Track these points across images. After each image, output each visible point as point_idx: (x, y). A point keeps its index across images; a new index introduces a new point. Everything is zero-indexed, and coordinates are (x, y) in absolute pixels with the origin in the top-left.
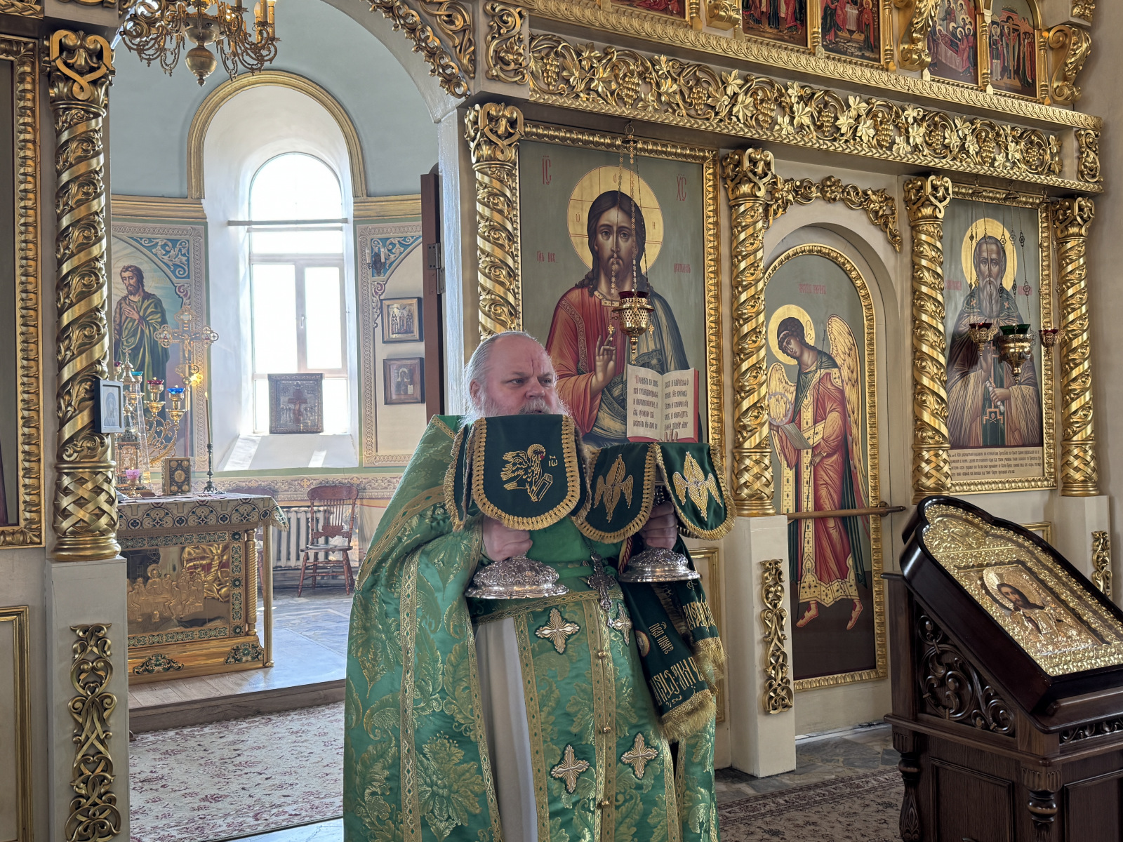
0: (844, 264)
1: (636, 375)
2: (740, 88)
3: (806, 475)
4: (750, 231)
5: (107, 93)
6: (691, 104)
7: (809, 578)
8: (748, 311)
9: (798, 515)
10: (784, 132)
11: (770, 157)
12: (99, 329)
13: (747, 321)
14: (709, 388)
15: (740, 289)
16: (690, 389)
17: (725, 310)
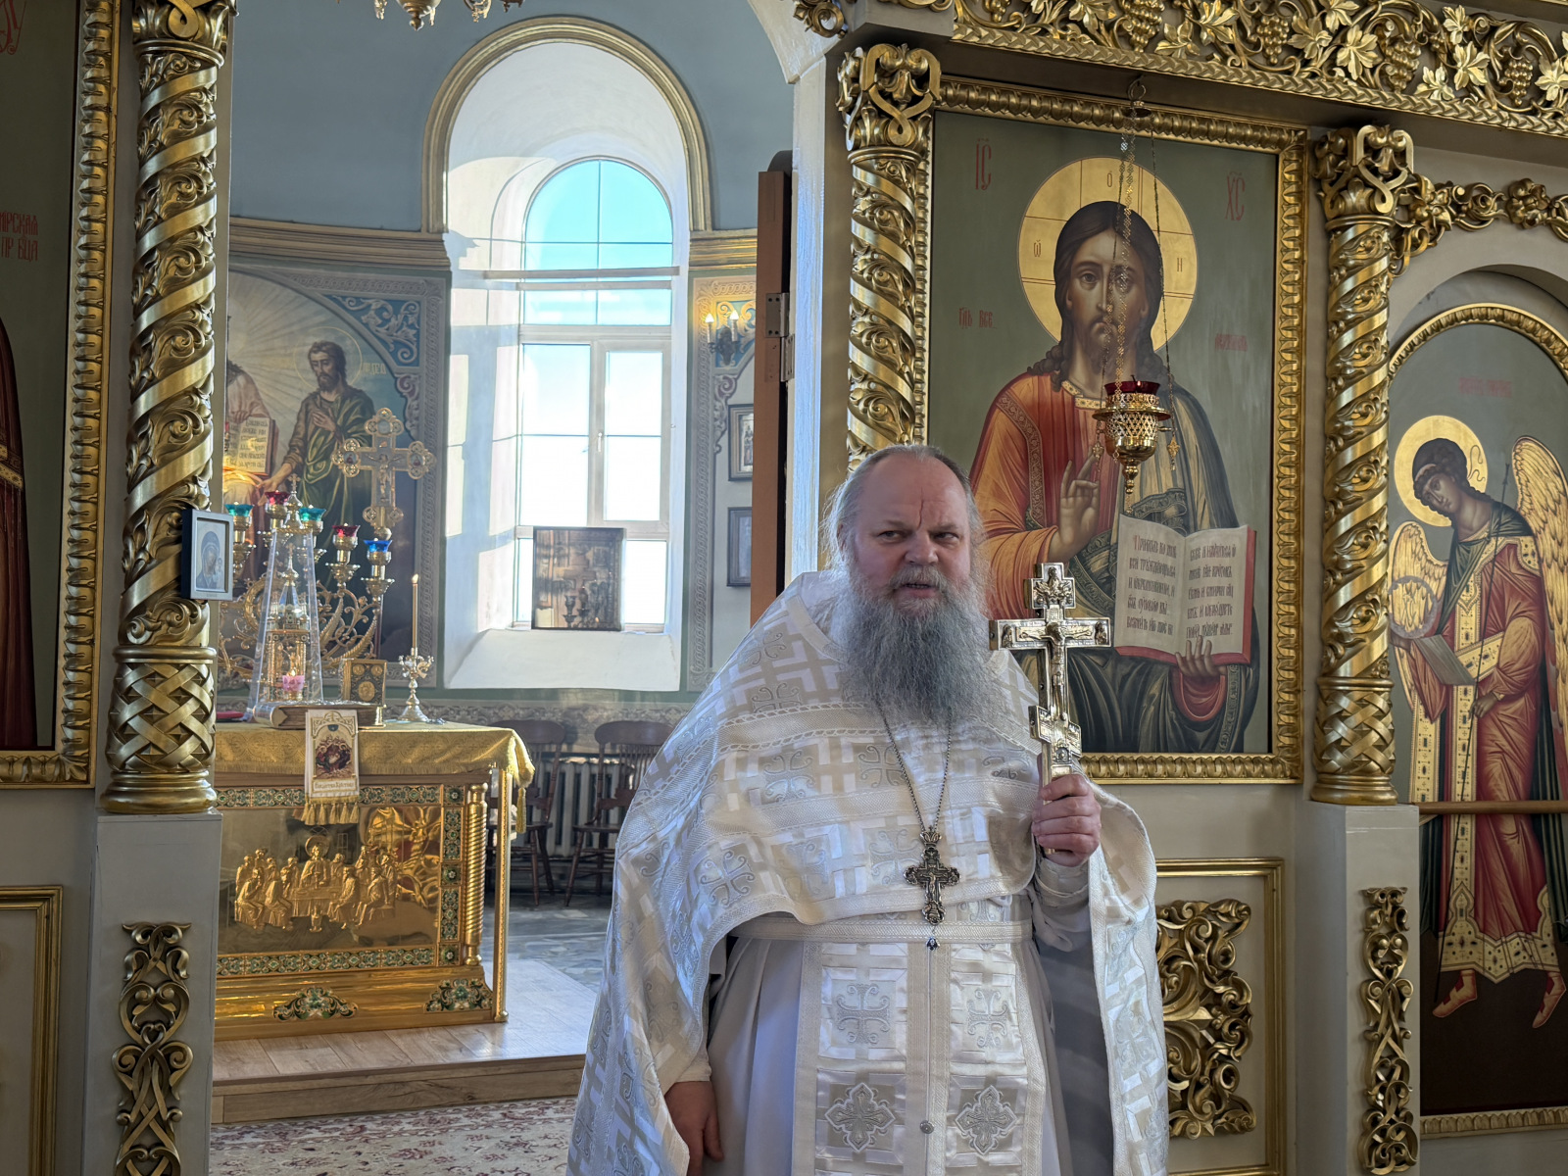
0: (1548, 342)
1: (1133, 535)
2: (1352, 18)
3: (1463, 733)
4: (1362, 276)
5: (225, 28)
6: (1257, 45)
7: (1461, 928)
8: (1354, 422)
9: (1444, 806)
10: (1435, 96)
11: (1406, 140)
12: (196, 425)
13: (1350, 441)
14: (1275, 563)
15: (1340, 382)
16: (1238, 565)
17: (1313, 423)
